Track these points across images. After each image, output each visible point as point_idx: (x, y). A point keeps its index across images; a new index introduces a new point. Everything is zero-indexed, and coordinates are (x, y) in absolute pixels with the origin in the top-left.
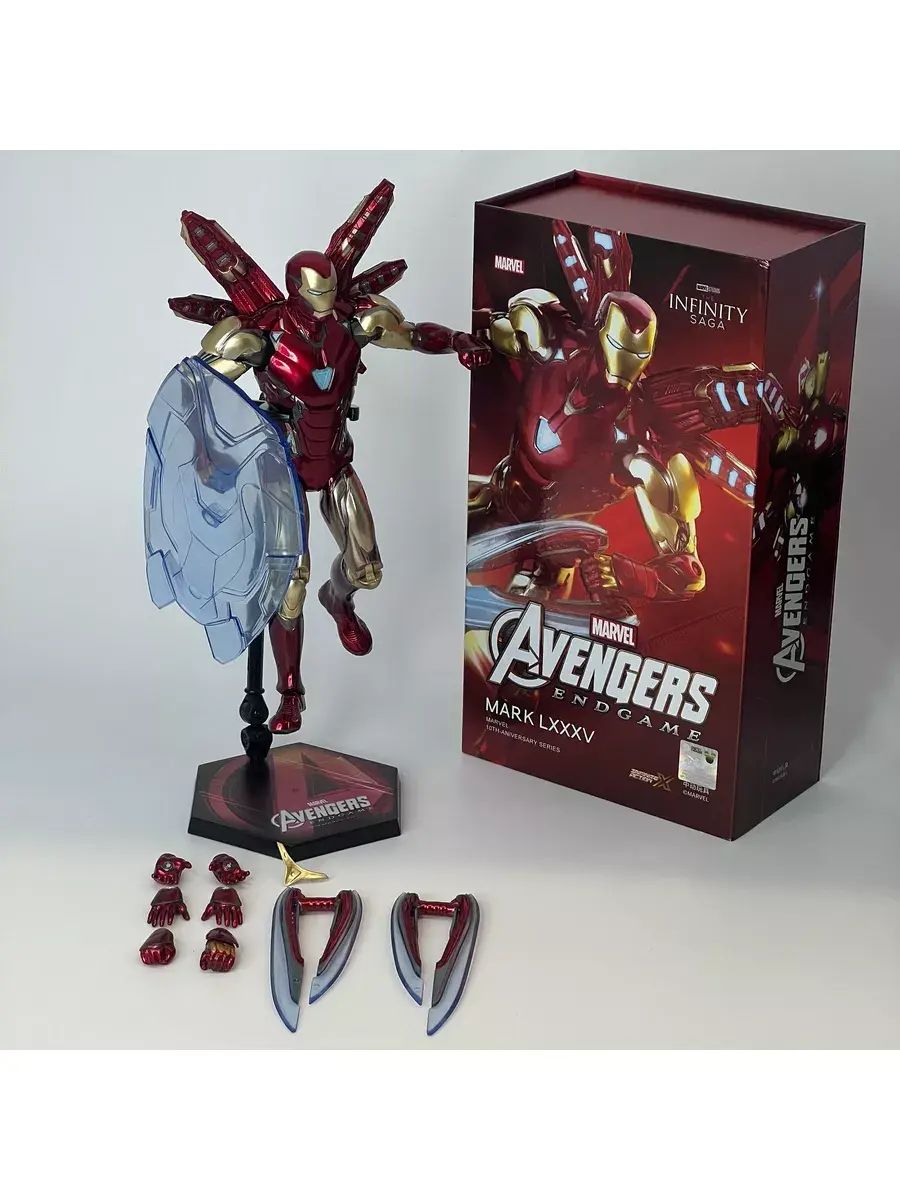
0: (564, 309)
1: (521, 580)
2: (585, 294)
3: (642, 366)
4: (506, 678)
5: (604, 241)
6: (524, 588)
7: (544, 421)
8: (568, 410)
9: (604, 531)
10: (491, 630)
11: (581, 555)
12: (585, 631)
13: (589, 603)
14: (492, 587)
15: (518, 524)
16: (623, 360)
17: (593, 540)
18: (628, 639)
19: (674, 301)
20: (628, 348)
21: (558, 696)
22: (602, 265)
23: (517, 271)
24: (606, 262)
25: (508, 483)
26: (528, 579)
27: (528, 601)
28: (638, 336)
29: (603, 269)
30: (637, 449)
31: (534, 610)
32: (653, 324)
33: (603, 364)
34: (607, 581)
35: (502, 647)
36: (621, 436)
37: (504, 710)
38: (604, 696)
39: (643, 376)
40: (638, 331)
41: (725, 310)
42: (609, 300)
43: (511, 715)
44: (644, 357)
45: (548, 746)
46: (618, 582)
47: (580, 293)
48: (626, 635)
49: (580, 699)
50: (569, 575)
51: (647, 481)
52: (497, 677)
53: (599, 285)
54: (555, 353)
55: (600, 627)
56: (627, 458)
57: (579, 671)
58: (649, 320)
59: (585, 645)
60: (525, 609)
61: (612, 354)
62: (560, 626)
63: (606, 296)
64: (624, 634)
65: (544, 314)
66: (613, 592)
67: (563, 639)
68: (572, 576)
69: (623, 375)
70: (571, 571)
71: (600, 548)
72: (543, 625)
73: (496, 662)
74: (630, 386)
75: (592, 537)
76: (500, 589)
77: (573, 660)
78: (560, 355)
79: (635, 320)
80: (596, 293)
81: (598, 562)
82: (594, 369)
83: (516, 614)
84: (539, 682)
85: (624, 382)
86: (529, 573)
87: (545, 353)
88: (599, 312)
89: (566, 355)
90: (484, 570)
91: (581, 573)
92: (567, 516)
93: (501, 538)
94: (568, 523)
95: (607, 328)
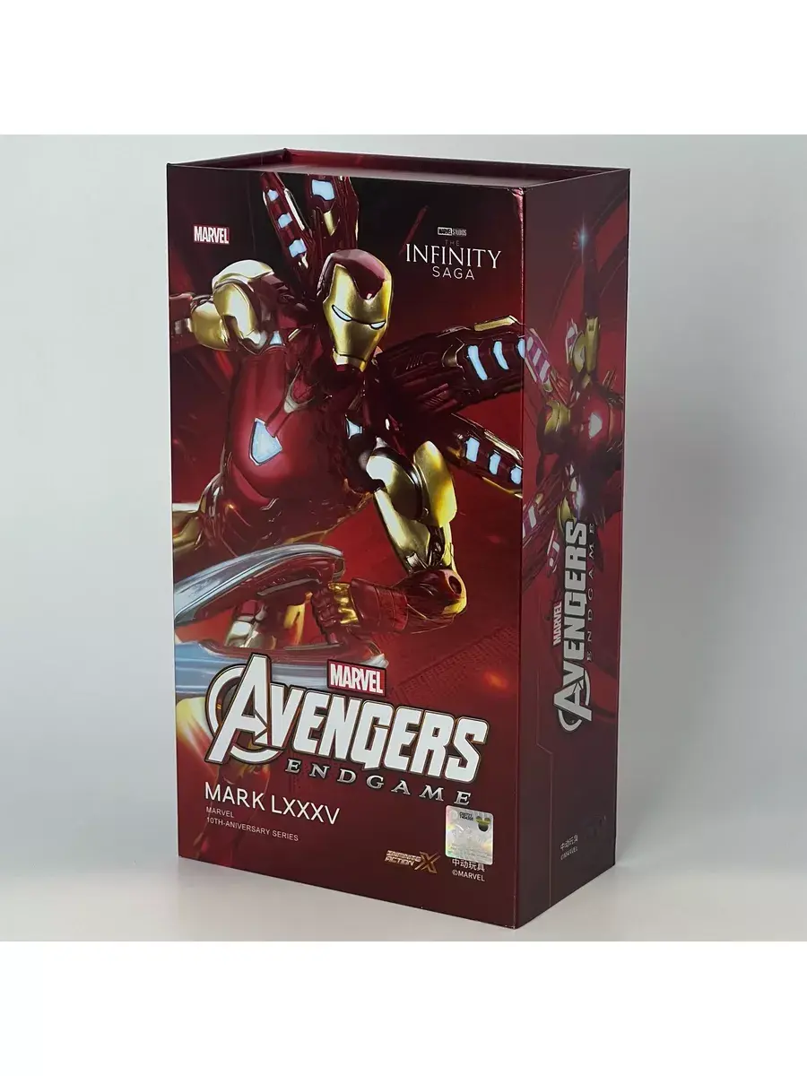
0: (279, 281)
1: (241, 628)
2: (304, 259)
3: (377, 339)
4: (229, 757)
5: (324, 190)
6: (245, 638)
7: (261, 425)
8: (289, 407)
9: (338, 553)
10: (207, 696)
11: (311, 587)
12: (321, 683)
13: (324, 646)
14: (204, 643)
15: (233, 557)
16: (352, 333)
17: (326, 566)
18: (375, 686)
19: (412, 252)
20: (359, 317)
21: (293, 768)
22: (322, 219)
23: (222, 242)
24: (328, 216)
25: (220, 509)
26: (249, 625)
27: (250, 654)
28: (370, 302)
29: (324, 226)
30: (376, 443)
31: (259, 663)
32: (388, 285)
33: (330, 343)
34: (345, 615)
35: (222, 716)
36: (354, 430)
37: (229, 796)
38: (348, 763)
39: (379, 351)
40: (370, 295)
41: (474, 255)
42: (333, 261)
43: (236, 800)
44: (379, 327)
45: (284, 835)
46: (358, 615)
47: (298, 257)
48: (372, 681)
49: (319, 770)
50: (299, 614)
51: (389, 481)
52: (217, 755)
53: (321, 244)
54: (270, 337)
55: (341, 676)
56: (362, 458)
57: (316, 734)
58: (383, 280)
59: (322, 701)
60: (247, 665)
61: (339, 329)
62: (289, 681)
63: (329, 258)
64: (369, 680)
65: (256, 291)
66: (353, 628)
67: (296, 695)
68: (302, 615)
69: (355, 352)
70: (301, 608)
71: (336, 575)
72: (270, 681)
73: (215, 736)
74: (363, 366)
75: (325, 563)
76: (214, 642)
77: (310, 721)
78: (277, 340)
79: (366, 283)
80: (316, 255)
81: (336, 593)
82: (319, 351)
83: (237, 672)
84: (268, 755)
85: (355, 361)
86: (250, 618)
87: (258, 339)
88: (321, 278)
89: (284, 337)
90: (194, 621)
91: (313, 611)
92: (292, 540)
93: (214, 578)
94: (295, 548)
95: (332, 297)
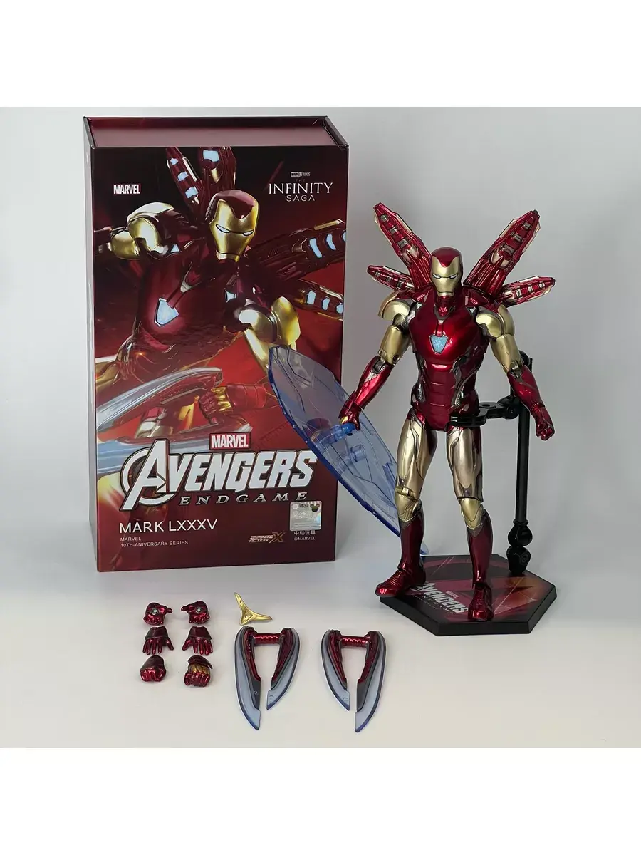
0: (177, 213)
1: (148, 426)
2: (196, 198)
3: (247, 241)
4: (137, 505)
5: (212, 156)
6: (150, 431)
7: (163, 302)
8: (184, 288)
9: (219, 370)
10: (121, 471)
11: (200, 393)
12: (206, 448)
13: (208, 425)
14: (121, 439)
16: (230, 240)
19: (273, 188)
20: (235, 229)
22: (210, 173)
23: (135, 193)
24: (214, 172)
25: (132, 356)
26: (153, 423)
27: (154, 440)
28: (243, 220)
29: (211, 177)
30: (245, 302)
31: (160, 446)
32: (256, 209)
33: (214, 246)
34: (222, 406)
35: (132, 482)
36: (230, 296)
37: (137, 528)
38: (224, 491)
39: (249, 248)
40: (243, 216)
41: (315, 187)
43: (143, 530)
44: (250, 234)
45: (178, 543)
47: (192, 198)
50: (189, 410)
52: (129, 505)
53: (207, 188)
54: (171, 248)
55: (217, 442)
56: (236, 313)
57: (201, 479)
58: (252, 206)
59: (206, 458)
60: (151, 447)
61: (221, 238)
63: (214, 196)
64: (239, 440)
66: (228, 412)
67: (187, 459)
68: (192, 412)
69: (231, 250)
70: (192, 407)
71: (216, 383)
72: (168, 453)
73: (127, 495)
74: (237, 258)
75: (209, 377)
77: (197, 471)
78: (176, 249)
79: (240, 208)
80: (204, 198)
81: (215, 394)
82: (206, 253)
83: (144, 453)
84: (167, 497)
85: (233, 256)
86: (154, 419)
87: (162, 250)
88: (208, 209)
89: (181, 247)
90: (112, 428)
91: (199, 407)
92: (186, 367)
93: (127, 399)
94: (187, 372)
95: (216, 219)
